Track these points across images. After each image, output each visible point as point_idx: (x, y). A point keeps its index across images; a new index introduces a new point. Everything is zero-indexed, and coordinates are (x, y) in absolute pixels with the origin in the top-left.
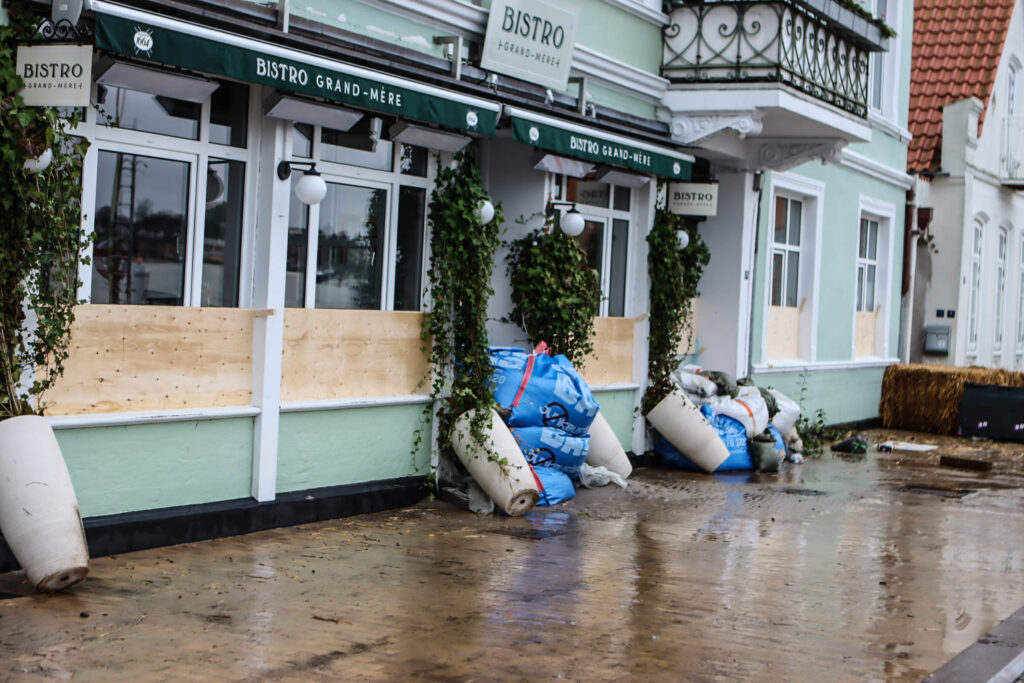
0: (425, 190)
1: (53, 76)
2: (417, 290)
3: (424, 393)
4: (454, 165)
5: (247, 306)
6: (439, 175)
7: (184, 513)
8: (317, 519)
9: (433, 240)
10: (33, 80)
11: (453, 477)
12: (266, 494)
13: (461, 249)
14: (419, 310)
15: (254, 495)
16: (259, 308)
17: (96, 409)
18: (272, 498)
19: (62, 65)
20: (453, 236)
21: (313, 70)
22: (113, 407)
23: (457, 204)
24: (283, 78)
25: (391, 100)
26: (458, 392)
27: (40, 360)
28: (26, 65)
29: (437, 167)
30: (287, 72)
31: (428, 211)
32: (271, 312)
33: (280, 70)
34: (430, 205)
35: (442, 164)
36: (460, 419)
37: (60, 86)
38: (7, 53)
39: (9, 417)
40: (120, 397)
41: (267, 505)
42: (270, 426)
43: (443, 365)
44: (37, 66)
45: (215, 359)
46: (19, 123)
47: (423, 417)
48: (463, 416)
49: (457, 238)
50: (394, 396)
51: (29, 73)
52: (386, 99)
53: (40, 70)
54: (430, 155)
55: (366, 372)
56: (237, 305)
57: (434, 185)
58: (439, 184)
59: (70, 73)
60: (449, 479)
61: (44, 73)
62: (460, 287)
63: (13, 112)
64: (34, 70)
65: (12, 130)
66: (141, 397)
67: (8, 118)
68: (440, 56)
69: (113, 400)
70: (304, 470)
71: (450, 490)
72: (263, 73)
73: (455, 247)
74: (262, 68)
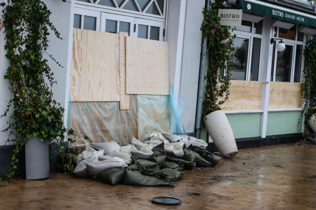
0: (302, 46)
1: (230, 17)
2: (299, 77)
3: (301, 108)
4: (312, 38)
5: (260, 80)
6: (307, 41)
7: (246, 140)
8: (275, 144)
9: (305, 61)
10: (223, 18)
11: (309, 134)
12: (264, 136)
13: (314, 64)
14: (299, 82)
15: (261, 136)
16: (264, 81)
17: (227, 109)
18: (265, 137)
19: (233, 15)
20: (312, 60)
21: (285, 12)
22: (231, 109)
23: (314, 50)
24: (278, 15)
25: (302, 20)
26: (312, 108)
27: (221, 95)
28: (221, 14)
29: (306, 38)
30: (279, 13)
31: (303, 52)
32: (268, 83)
33: (277, 13)
34: (304, 50)
35: (308, 38)
36: (312, 116)
37: (232, 20)
38: (215, 11)
39: (215, 111)
40: (232, 106)
41: (264, 139)
42: (265, 115)
43: (308, 99)
44: (225, 15)
45: (253, 96)
46: (221, 31)
47: (301, 115)
48: (313, 115)
49: (314, 61)
50: (293, 108)
51: (222, 16)
52: (301, 20)
53: (226, 16)
54: (304, 35)
55: (287, 101)
56: (257, 80)
57: (305, 44)
58: (307, 44)
59: (235, 17)
60: (308, 134)
61: (227, 17)
62: (313, 76)
63: (219, 27)
64: (224, 16)
65: (219, 32)
66: (237, 106)
67: (218, 29)
68: (309, 4)
69: (231, 107)
70: (272, 129)
71: (309, 138)
72: (274, 14)
73: (313, 63)
74: (274, 13)
